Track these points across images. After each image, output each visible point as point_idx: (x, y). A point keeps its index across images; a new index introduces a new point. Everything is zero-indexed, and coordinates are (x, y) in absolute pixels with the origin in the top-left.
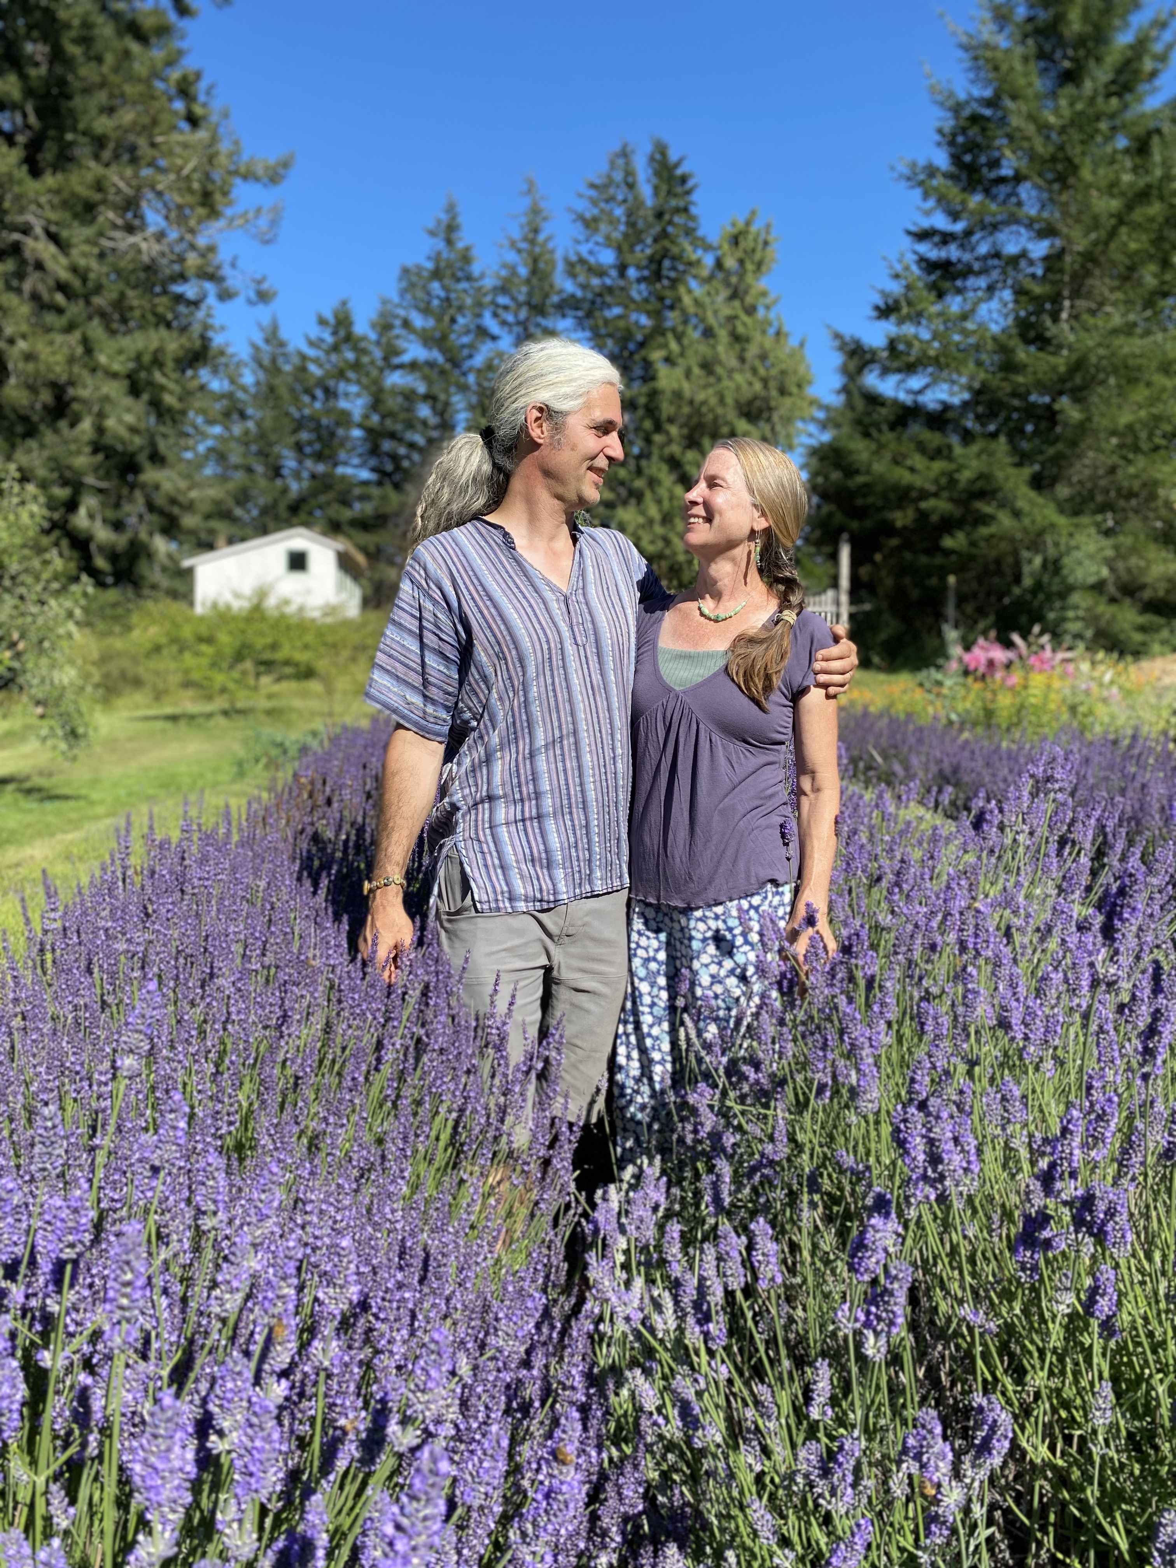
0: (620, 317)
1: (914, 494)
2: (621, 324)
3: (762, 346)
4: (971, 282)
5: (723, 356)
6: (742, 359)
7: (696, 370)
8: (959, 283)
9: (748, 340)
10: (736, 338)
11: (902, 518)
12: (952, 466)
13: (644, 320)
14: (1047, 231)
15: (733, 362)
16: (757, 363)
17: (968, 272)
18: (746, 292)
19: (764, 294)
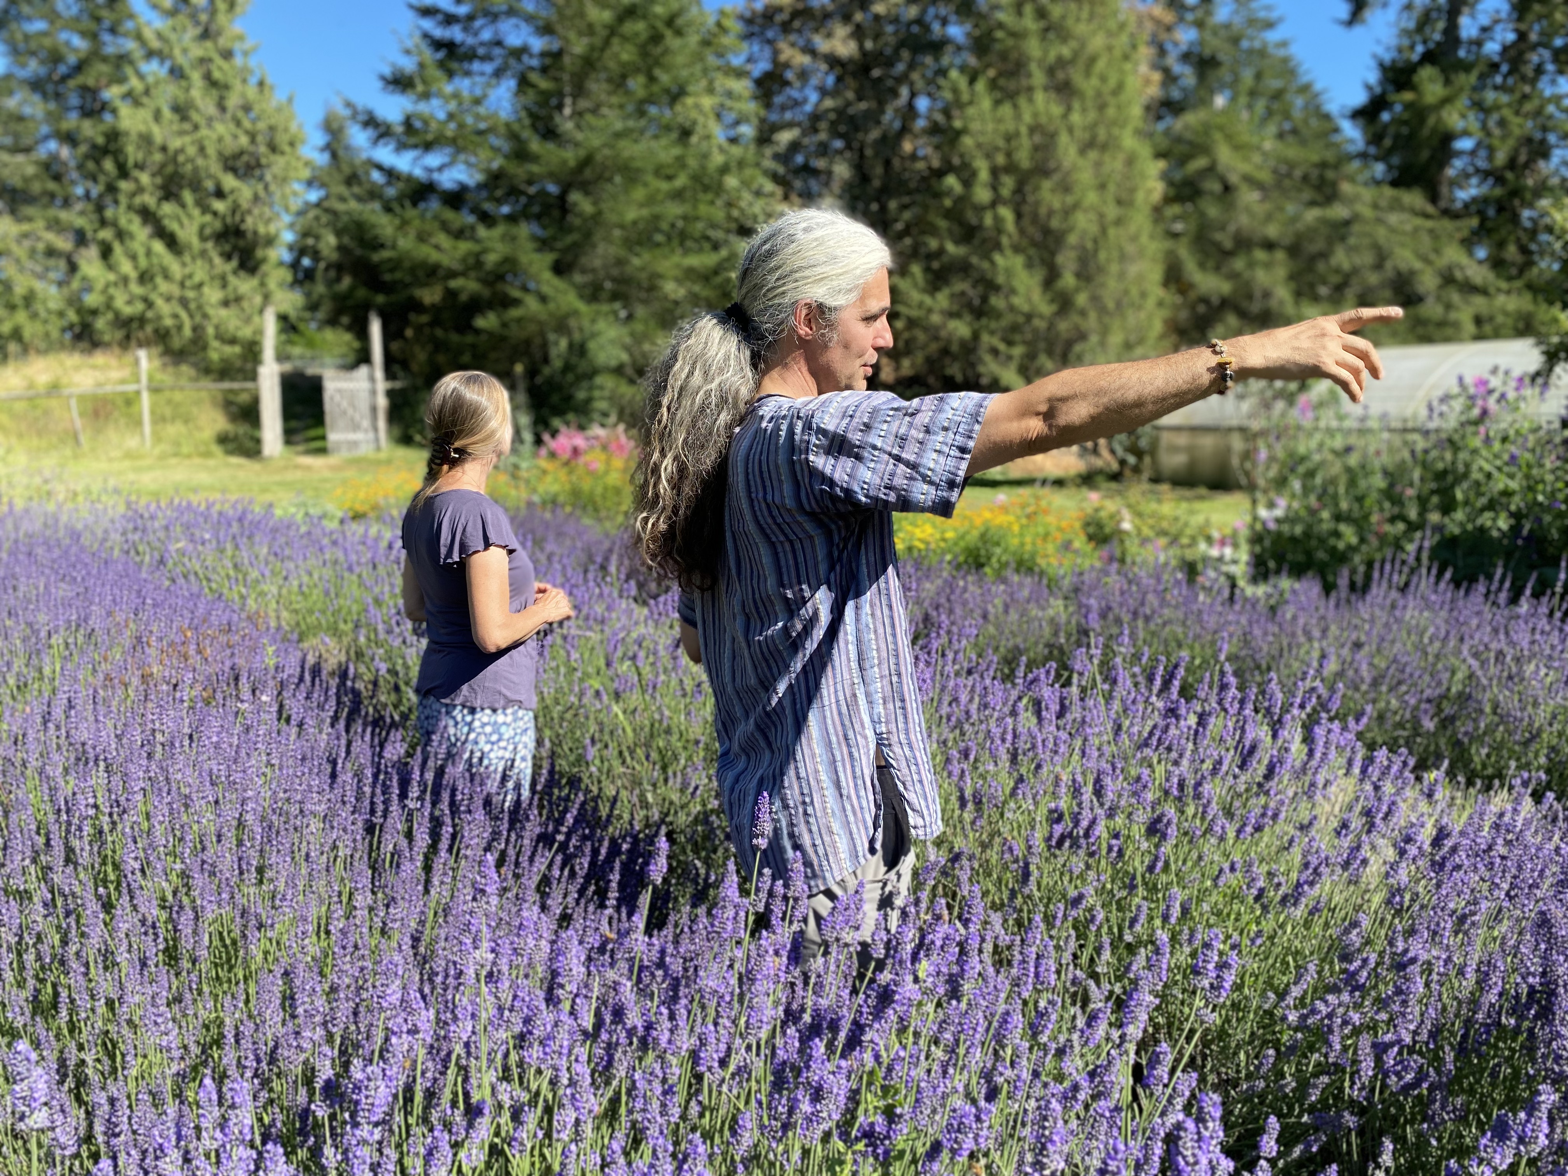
0: (44, 34)
1: (441, 273)
2: (47, 42)
3: (243, 95)
4: (476, 66)
5: (199, 102)
6: (222, 108)
7: (167, 113)
8: (466, 65)
9: (227, 87)
10: (211, 82)
11: (430, 296)
12: (475, 247)
13: (79, 43)
14: (546, 30)
15: (211, 109)
16: (240, 114)
17: (471, 55)
18: (219, 33)
19: (240, 38)
